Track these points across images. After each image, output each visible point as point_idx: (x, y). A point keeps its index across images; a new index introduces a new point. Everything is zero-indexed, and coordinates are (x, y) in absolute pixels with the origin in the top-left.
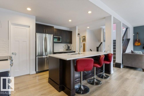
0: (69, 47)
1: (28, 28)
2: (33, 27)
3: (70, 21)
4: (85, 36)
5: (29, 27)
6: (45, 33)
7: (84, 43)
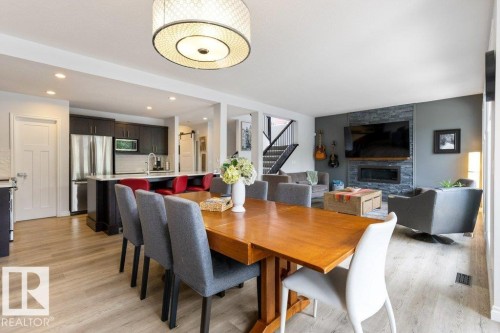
0: (159, 163)
1: (52, 126)
2: (64, 123)
3: (149, 108)
4: (204, 138)
5: (55, 122)
6: (93, 134)
7: (203, 152)
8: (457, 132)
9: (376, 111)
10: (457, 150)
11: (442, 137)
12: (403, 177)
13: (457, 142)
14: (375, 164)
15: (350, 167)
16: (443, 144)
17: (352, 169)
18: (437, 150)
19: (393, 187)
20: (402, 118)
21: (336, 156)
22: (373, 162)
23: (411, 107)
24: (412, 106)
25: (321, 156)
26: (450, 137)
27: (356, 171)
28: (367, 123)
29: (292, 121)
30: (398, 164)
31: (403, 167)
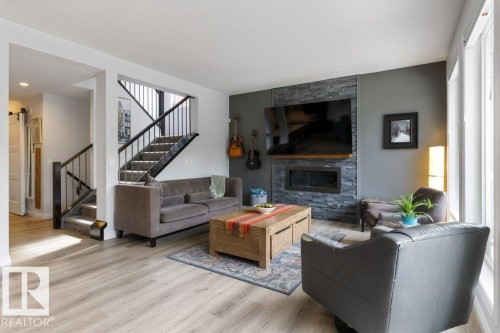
8: (414, 117)
9: (307, 86)
10: (413, 144)
11: (395, 124)
12: (344, 183)
13: (414, 131)
14: (307, 164)
15: (274, 169)
16: (396, 135)
17: (278, 172)
18: (388, 144)
19: (331, 199)
20: (343, 95)
21: (257, 153)
22: (304, 161)
23: (354, 80)
24: (355, 78)
25: (237, 152)
26: (404, 125)
27: (283, 174)
28: (297, 103)
29: (188, 97)
30: (337, 165)
31: (345, 169)
